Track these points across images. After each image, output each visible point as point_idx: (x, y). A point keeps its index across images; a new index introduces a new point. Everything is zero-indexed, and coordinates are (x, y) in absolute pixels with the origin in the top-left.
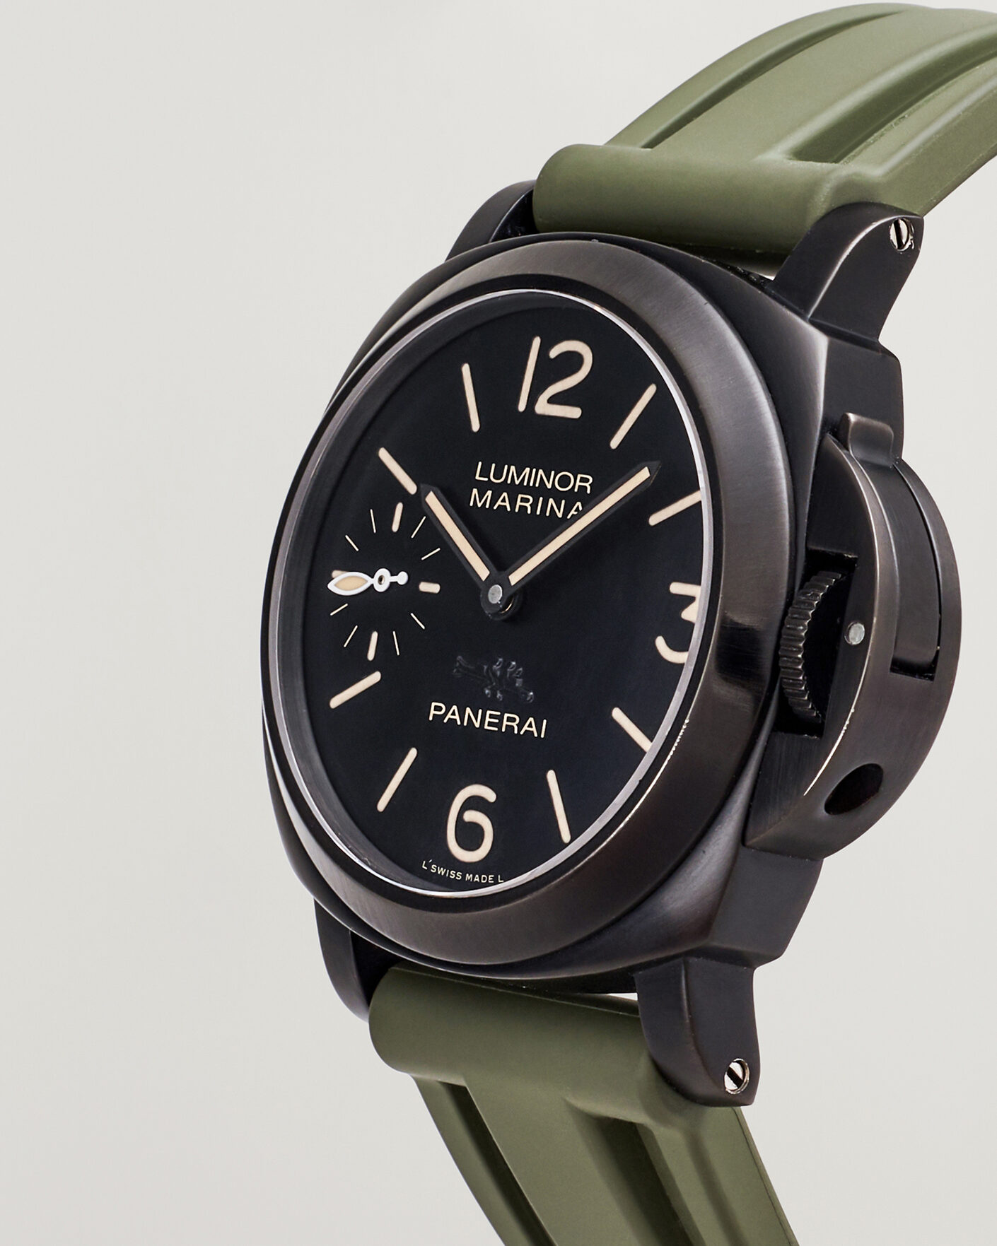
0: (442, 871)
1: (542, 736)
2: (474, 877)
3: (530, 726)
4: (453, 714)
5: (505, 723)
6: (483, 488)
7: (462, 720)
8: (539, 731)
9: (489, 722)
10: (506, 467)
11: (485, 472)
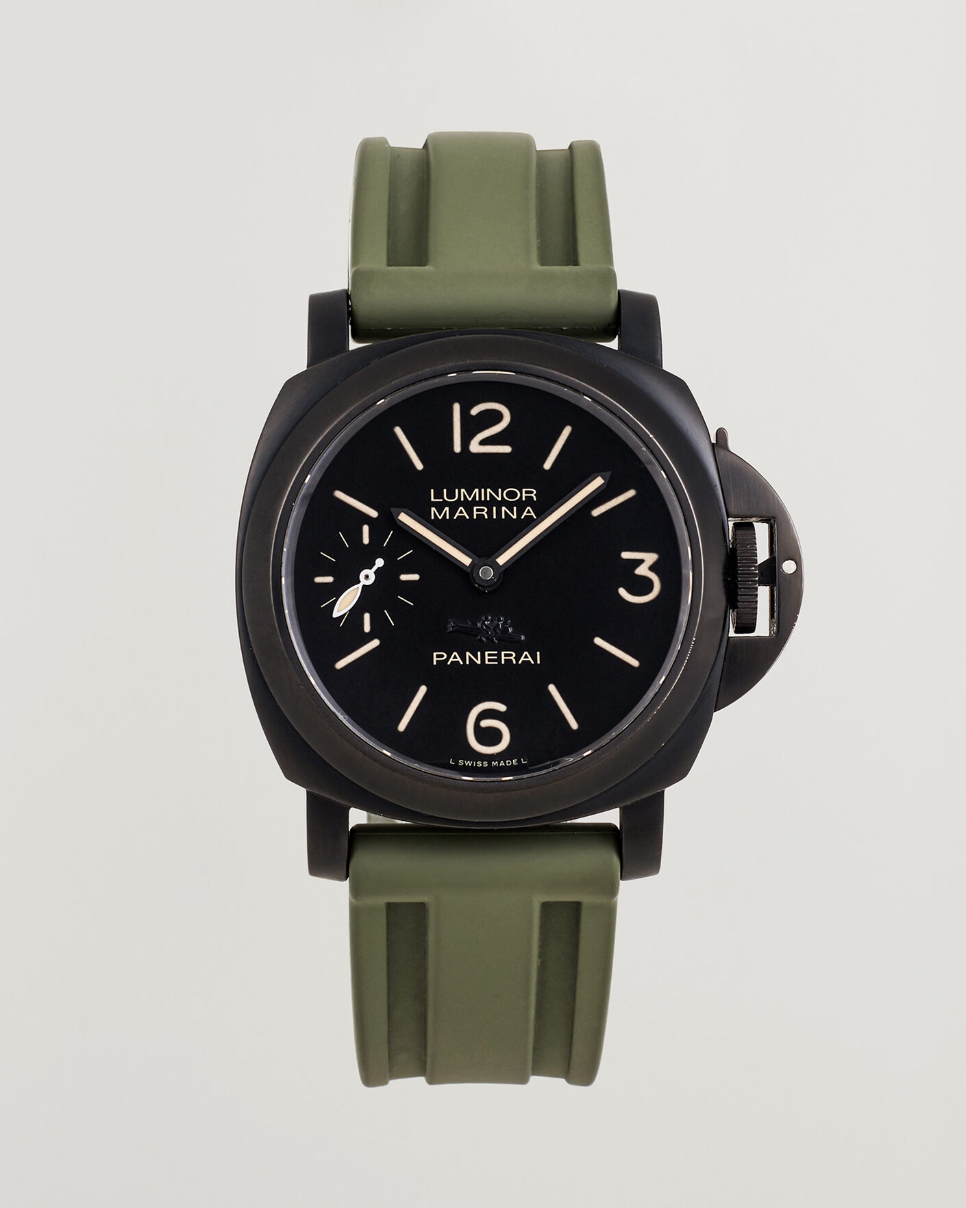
0: (469, 763)
1: (539, 662)
2: (499, 764)
3: (526, 657)
4: (455, 657)
5: (503, 658)
6: (440, 507)
7: (464, 660)
8: (535, 660)
9: (488, 659)
10: (457, 490)
11: (439, 495)
